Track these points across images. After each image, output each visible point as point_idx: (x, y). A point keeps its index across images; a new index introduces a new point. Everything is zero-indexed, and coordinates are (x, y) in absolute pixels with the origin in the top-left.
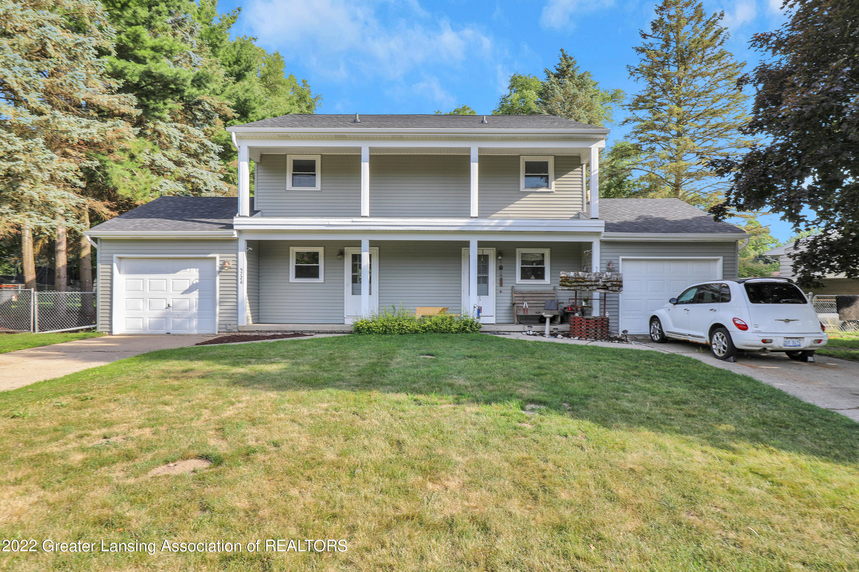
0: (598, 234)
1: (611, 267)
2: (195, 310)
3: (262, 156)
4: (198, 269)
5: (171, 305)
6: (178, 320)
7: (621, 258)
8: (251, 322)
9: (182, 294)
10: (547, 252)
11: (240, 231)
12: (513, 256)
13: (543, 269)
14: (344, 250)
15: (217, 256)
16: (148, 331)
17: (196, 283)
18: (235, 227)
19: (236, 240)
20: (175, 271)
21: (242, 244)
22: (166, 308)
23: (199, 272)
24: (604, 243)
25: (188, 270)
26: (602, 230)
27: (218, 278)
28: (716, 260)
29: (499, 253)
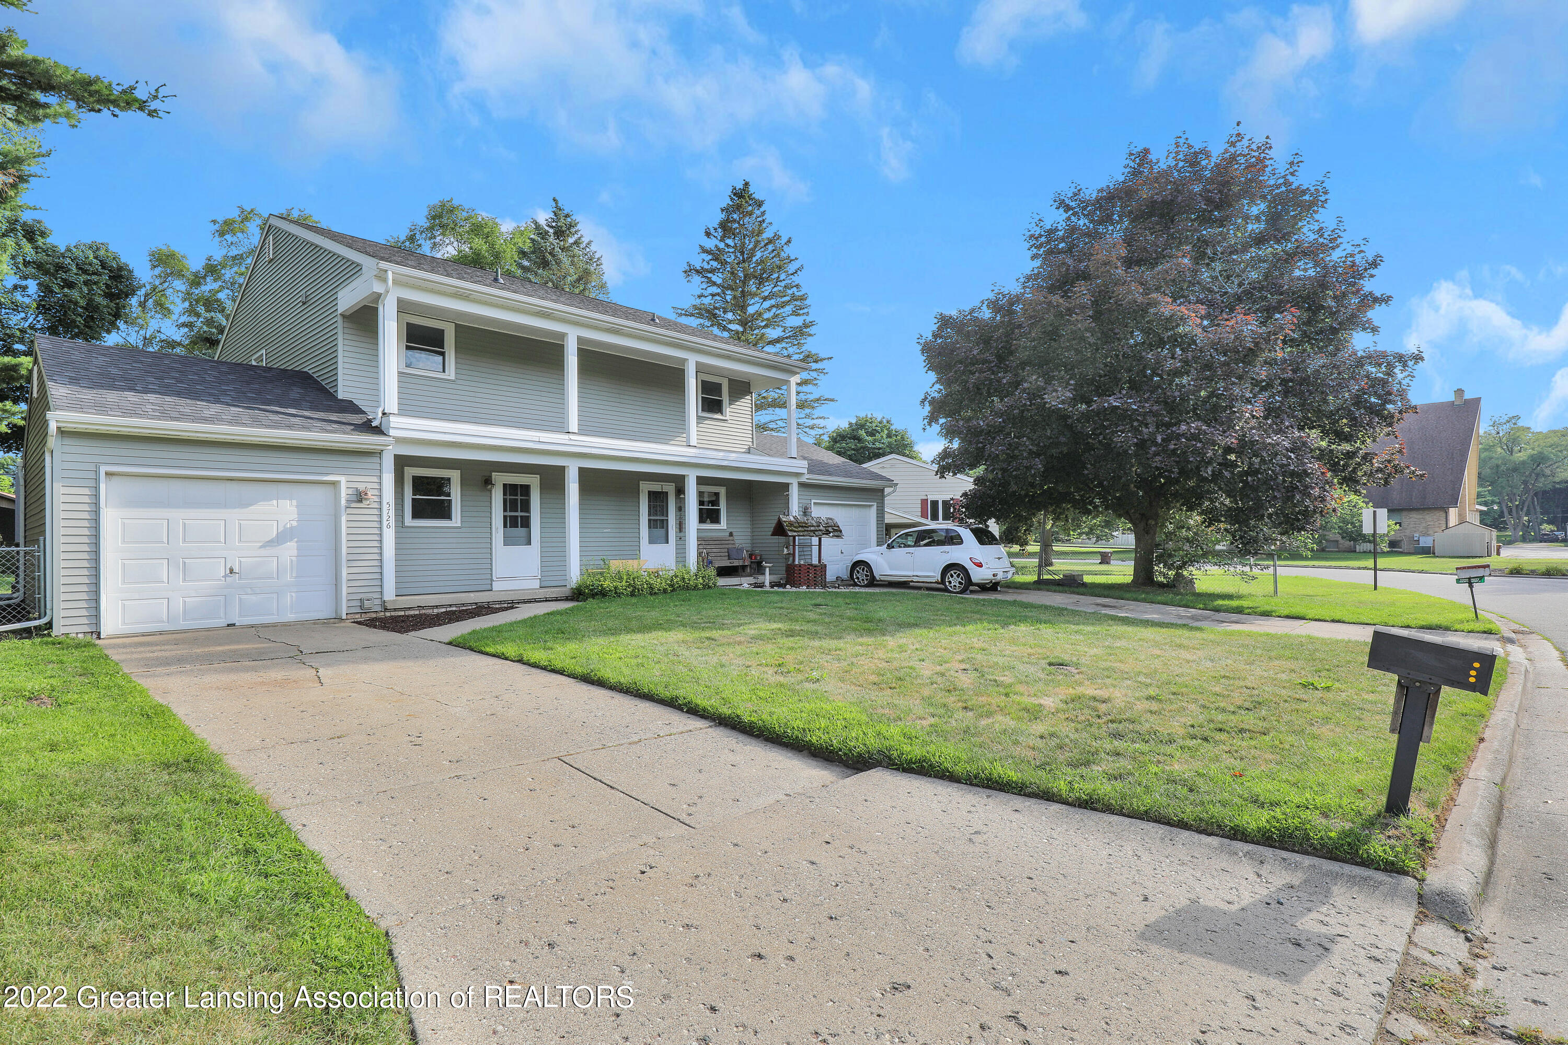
0: (797, 475)
1: (806, 511)
2: (289, 577)
4: (294, 502)
5: (236, 570)
6: (253, 597)
7: (813, 501)
9: (261, 547)
10: (722, 491)
13: (718, 511)
14: (491, 477)
15: (343, 479)
16: (183, 624)
17: (292, 528)
18: (391, 432)
19: (376, 454)
20: (244, 504)
21: (387, 462)
22: (225, 576)
23: (297, 506)
24: (802, 485)
25: (275, 502)
26: (805, 471)
27: (344, 519)
28: (870, 506)
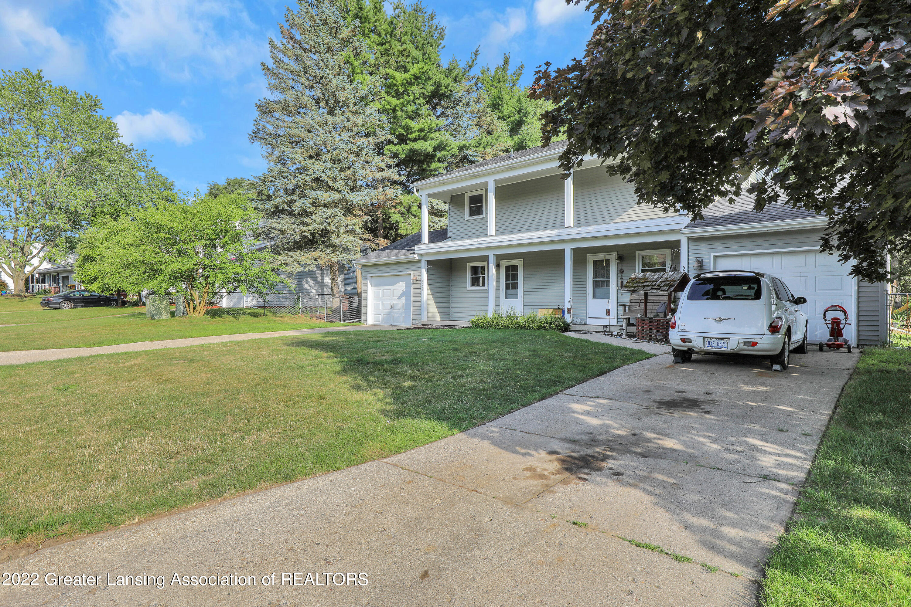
2: (403, 310)
3: (452, 197)
4: (403, 283)
5: (393, 306)
6: (396, 316)
7: (712, 255)
8: (438, 318)
9: (398, 299)
10: (667, 253)
11: (422, 255)
12: (633, 259)
14: (500, 263)
15: (411, 272)
16: (383, 323)
17: (404, 292)
18: (416, 252)
19: (419, 262)
21: (424, 264)
22: (390, 309)
24: (690, 240)
25: (400, 283)
26: (683, 226)
27: (412, 288)
29: (621, 258)
